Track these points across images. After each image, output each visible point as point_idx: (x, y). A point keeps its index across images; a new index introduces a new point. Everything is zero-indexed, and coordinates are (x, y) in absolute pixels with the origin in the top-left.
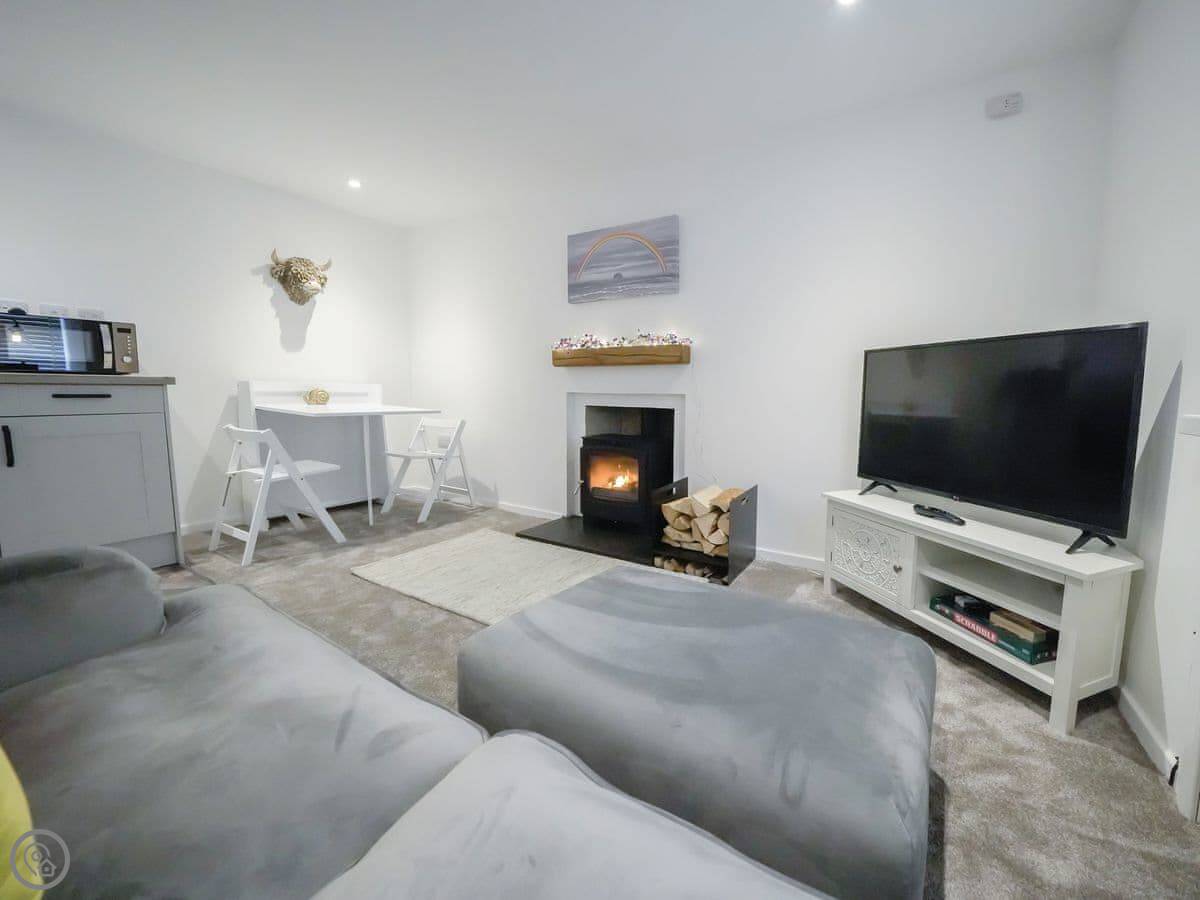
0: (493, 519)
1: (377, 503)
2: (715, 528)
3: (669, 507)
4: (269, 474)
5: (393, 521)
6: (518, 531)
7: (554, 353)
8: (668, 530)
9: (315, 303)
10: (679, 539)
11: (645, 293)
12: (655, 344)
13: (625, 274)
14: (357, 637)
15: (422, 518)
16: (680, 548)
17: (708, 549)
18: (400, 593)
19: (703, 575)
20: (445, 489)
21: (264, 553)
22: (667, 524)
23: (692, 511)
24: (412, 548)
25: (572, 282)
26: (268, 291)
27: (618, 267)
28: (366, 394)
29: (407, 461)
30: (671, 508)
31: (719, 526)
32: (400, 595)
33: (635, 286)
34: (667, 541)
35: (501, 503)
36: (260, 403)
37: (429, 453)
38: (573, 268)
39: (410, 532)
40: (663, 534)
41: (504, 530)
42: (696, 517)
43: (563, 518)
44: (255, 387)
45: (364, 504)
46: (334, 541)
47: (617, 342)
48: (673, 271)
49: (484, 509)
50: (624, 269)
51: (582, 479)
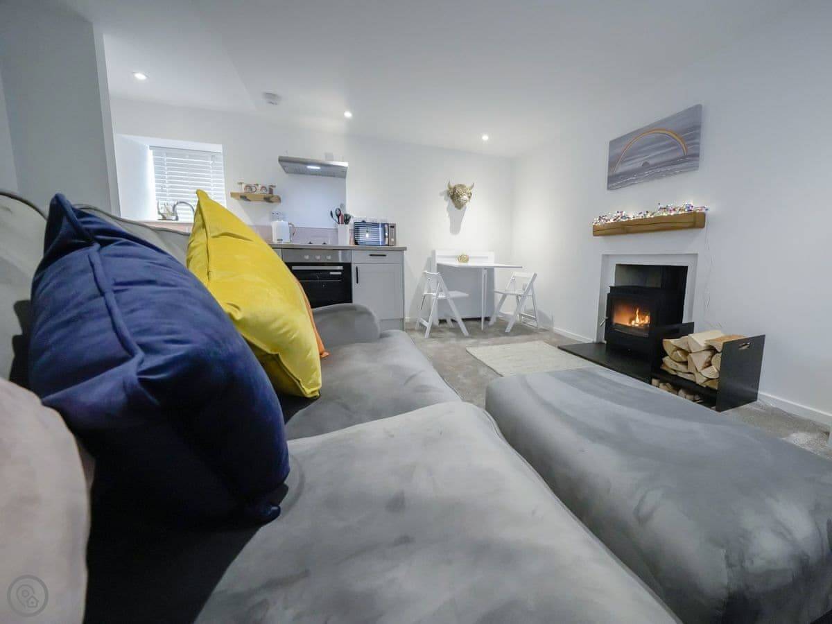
0: (547, 336)
1: (487, 319)
2: (709, 364)
3: (670, 343)
4: (438, 295)
5: (493, 330)
6: (560, 345)
7: (594, 226)
8: (666, 359)
9: (466, 208)
10: (675, 369)
11: (667, 174)
12: (672, 214)
13: (651, 162)
14: (459, 379)
15: (508, 329)
16: (676, 376)
17: (700, 380)
18: (484, 364)
19: (694, 401)
20: (524, 316)
21: (433, 334)
22: (666, 355)
23: (689, 348)
24: (498, 344)
25: (611, 174)
26: (445, 204)
27: (646, 157)
28: (487, 258)
29: (504, 296)
30: (670, 344)
31: (712, 363)
32: (484, 365)
33: (659, 170)
34: (665, 368)
35: (554, 328)
36: (439, 261)
37: (516, 292)
38: (612, 164)
39: (500, 336)
40: (662, 363)
41: (553, 344)
42: (691, 352)
43: (593, 343)
44: (437, 254)
45: (479, 319)
46: (463, 334)
47: (642, 215)
48: (693, 152)
49: (545, 330)
50: (650, 158)
51: (607, 316)
